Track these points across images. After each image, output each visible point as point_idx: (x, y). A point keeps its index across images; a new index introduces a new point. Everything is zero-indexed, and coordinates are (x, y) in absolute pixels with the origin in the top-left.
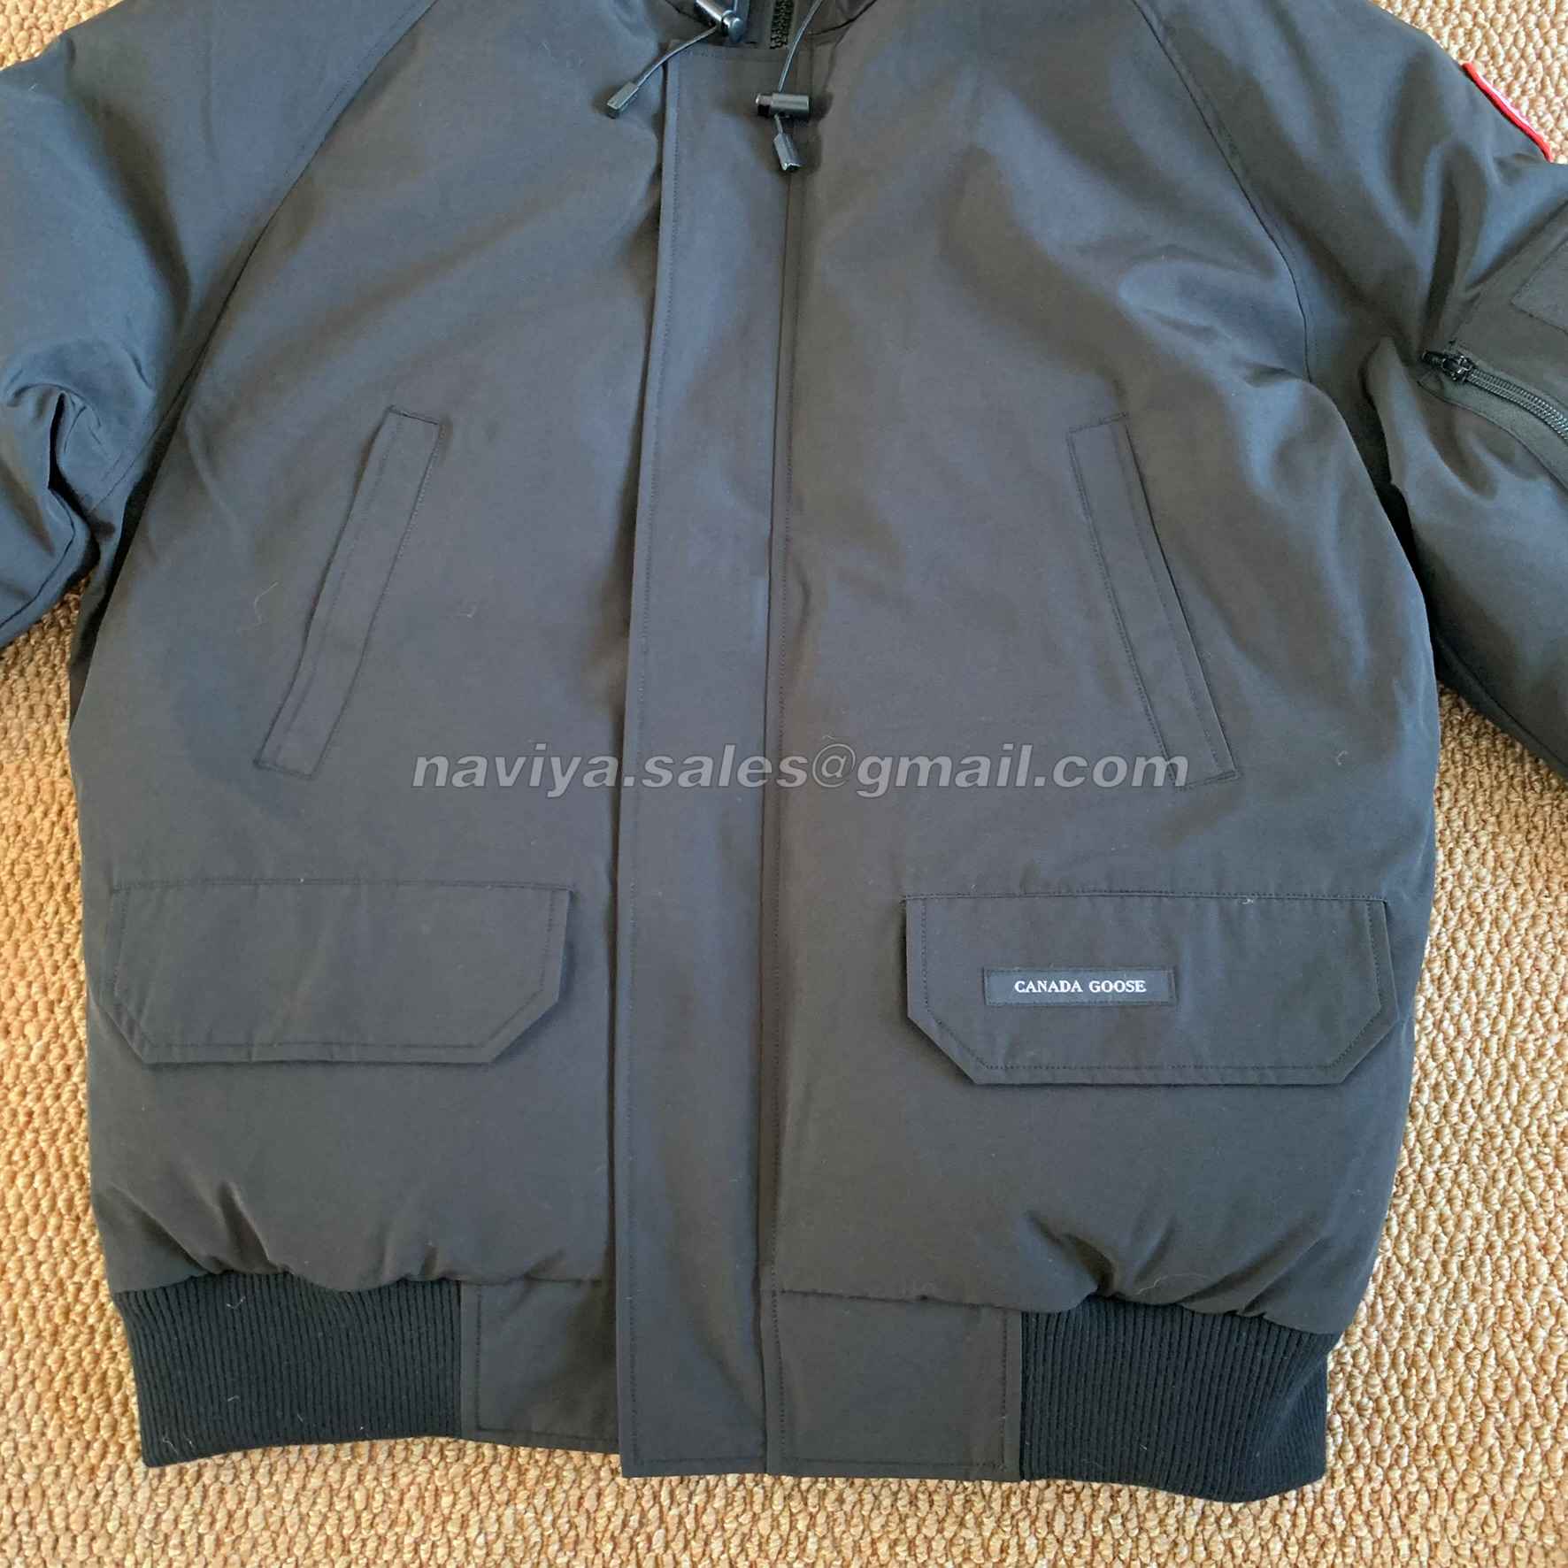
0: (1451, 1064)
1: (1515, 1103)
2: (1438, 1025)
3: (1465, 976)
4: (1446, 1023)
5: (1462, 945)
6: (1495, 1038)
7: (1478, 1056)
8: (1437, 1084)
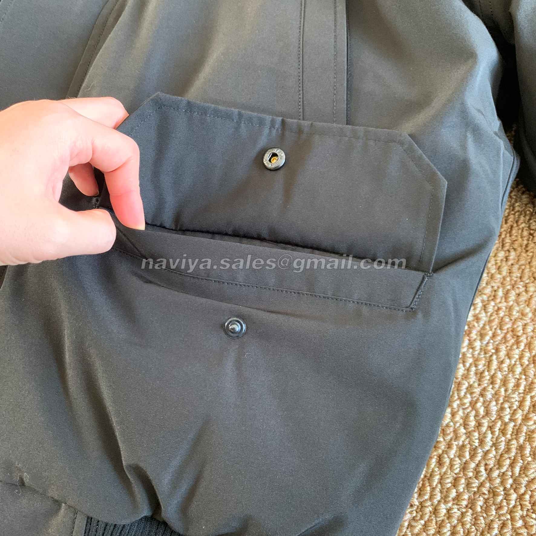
0: (476, 434)
1: (517, 475)
2: (473, 404)
3: (499, 375)
4: (479, 405)
5: (503, 354)
6: (512, 424)
7: (497, 433)
8: (463, 446)
